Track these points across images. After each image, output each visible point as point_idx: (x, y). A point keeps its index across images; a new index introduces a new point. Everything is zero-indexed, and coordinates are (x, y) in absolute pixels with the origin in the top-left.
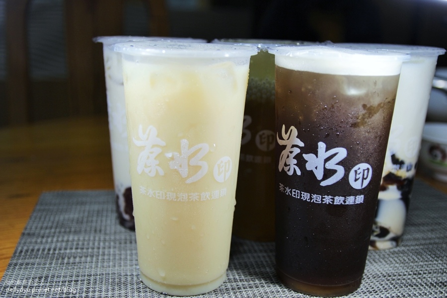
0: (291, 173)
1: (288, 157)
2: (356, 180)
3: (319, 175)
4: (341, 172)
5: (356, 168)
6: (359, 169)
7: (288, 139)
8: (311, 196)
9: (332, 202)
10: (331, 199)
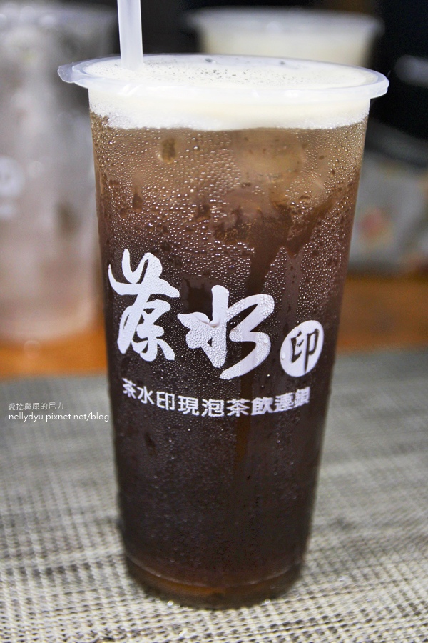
0: (150, 356)
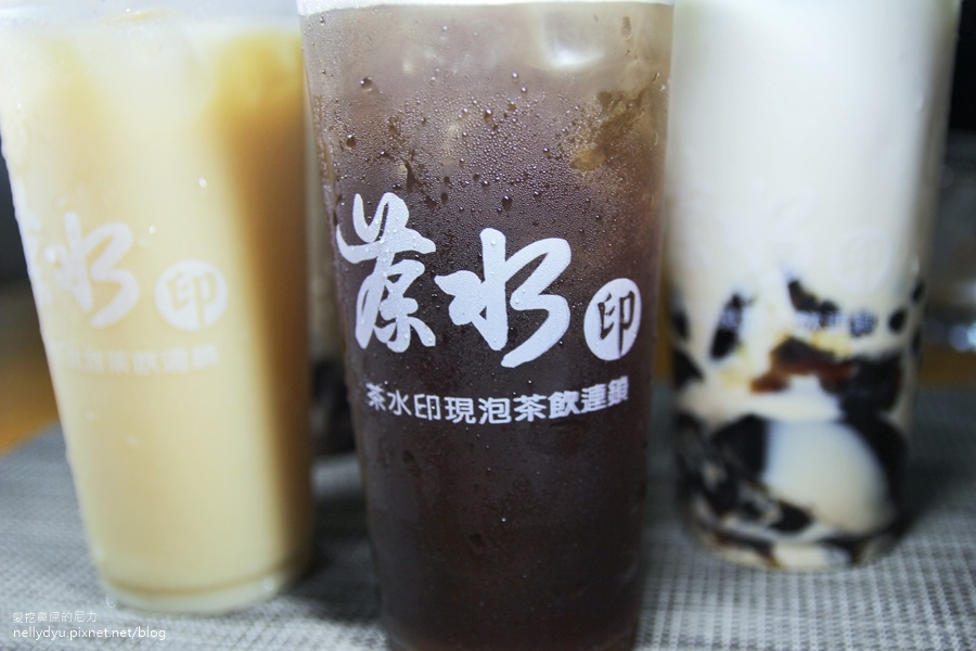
1: (386, 294)
2: (604, 333)
3: (495, 334)
4: (559, 312)
5: (599, 297)
6: (609, 297)
7: (378, 239)
8: (476, 404)
9: (543, 411)
10: (541, 402)
